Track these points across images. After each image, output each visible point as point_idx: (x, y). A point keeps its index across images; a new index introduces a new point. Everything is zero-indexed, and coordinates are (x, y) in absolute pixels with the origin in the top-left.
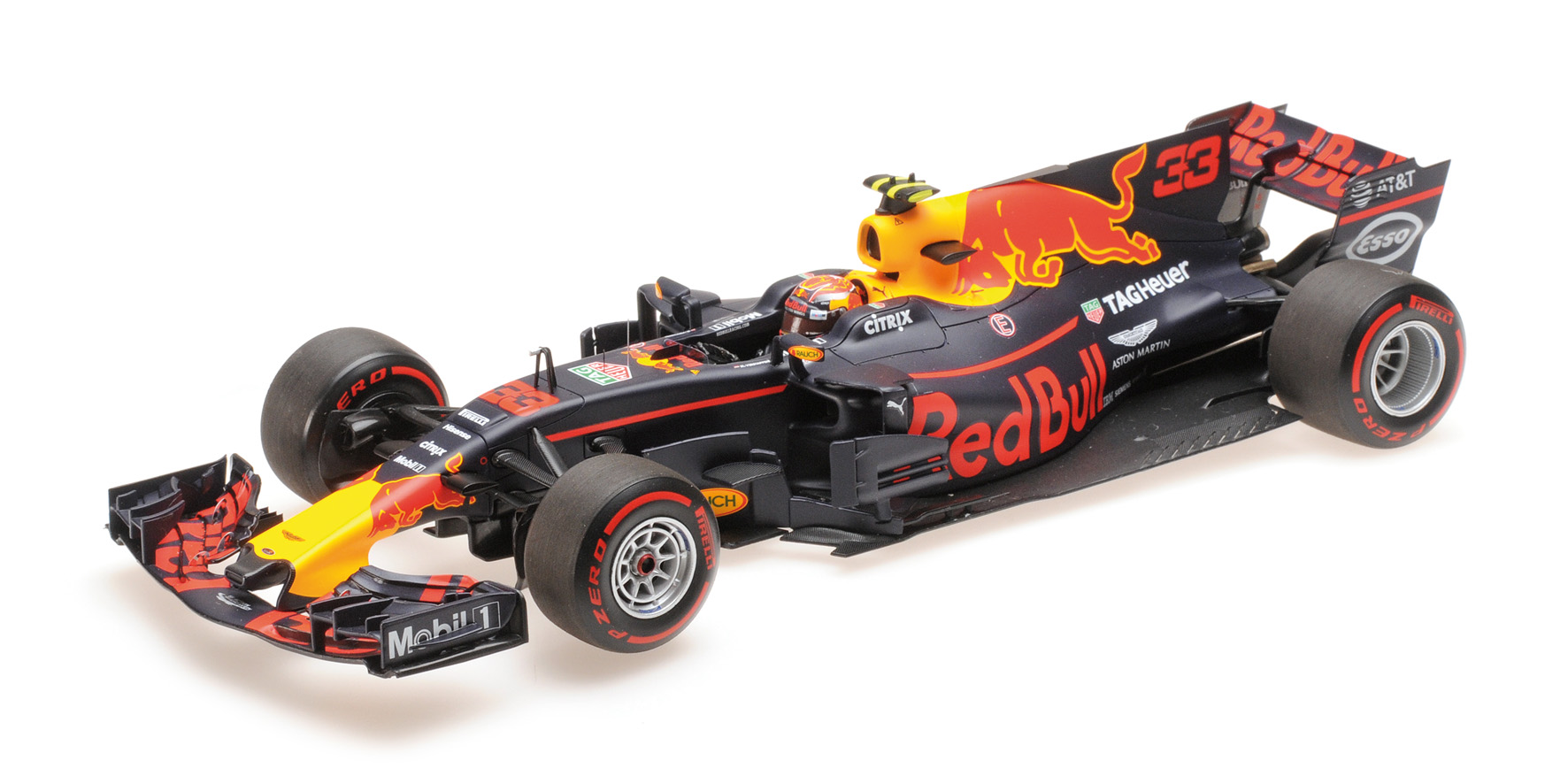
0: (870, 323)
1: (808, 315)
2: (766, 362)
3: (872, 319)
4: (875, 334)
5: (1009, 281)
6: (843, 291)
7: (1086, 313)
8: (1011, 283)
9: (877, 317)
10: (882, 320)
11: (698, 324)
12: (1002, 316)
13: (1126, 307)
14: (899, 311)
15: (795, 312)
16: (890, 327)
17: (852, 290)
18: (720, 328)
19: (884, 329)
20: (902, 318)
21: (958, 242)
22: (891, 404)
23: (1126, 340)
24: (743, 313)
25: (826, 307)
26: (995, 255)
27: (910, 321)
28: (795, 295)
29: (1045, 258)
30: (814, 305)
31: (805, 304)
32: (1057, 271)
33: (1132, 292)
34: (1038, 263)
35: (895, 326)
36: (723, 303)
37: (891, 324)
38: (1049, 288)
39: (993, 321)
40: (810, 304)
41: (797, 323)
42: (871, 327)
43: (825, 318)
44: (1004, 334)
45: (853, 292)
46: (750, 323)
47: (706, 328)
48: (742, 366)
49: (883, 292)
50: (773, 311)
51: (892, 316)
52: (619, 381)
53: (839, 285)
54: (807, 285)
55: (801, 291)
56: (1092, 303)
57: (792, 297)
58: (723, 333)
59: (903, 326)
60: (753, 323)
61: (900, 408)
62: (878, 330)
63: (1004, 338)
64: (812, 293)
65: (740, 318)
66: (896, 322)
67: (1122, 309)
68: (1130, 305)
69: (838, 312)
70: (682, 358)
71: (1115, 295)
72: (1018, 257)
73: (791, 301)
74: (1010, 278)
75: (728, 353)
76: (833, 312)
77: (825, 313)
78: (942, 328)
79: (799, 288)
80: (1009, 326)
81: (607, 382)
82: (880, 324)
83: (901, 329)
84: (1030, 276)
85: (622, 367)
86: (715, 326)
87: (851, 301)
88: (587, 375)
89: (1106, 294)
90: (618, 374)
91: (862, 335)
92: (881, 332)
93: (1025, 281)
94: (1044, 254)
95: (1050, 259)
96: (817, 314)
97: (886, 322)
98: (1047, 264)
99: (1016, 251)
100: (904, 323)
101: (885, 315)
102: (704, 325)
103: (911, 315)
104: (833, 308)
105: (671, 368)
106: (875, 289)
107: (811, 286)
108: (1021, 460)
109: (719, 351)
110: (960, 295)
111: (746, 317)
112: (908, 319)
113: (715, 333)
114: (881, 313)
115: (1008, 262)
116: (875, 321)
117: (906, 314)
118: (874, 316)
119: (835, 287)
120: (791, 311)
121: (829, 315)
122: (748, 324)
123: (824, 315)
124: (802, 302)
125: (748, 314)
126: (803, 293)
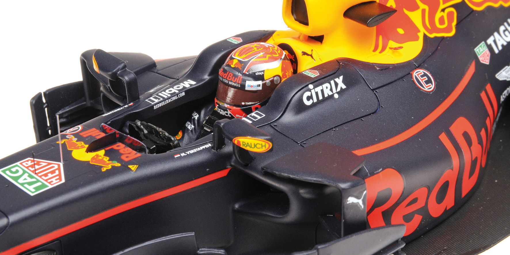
0: (308, 94)
1: (243, 86)
2: (207, 146)
3: (310, 90)
4: (314, 105)
5: (419, 34)
6: (276, 59)
7: (479, 57)
8: (421, 35)
9: (314, 88)
10: (319, 89)
11: (135, 98)
12: (422, 71)
13: (503, 46)
14: (333, 79)
15: (230, 83)
16: (326, 96)
17: (283, 57)
18: (157, 101)
19: (321, 98)
20: (336, 84)
21: (375, 2)
22: (351, 200)
23: (507, 75)
24: (178, 81)
25: (261, 78)
26: (406, 12)
27: (344, 87)
28: (229, 66)
29: (443, 10)
30: (250, 76)
31: (240, 74)
32: (453, 21)
33: (504, 31)
34: (439, 15)
35: (330, 93)
36: (158, 67)
37: (327, 92)
38: (449, 37)
39: (416, 77)
40: (244, 74)
41: (231, 93)
42: (309, 98)
43: (260, 88)
44: (426, 89)
45: (284, 59)
46: (186, 92)
47: (144, 101)
48: (183, 154)
49: (311, 56)
50: (207, 77)
51: (327, 85)
52: (50, 187)
53: (271, 53)
54: (240, 55)
55: (235, 61)
56: (481, 46)
57: (224, 66)
58: (160, 105)
59: (338, 93)
60: (188, 92)
61: (360, 202)
62: (315, 100)
63: (427, 94)
64: (245, 63)
65: (175, 87)
66: (331, 90)
67: (500, 48)
68: (505, 44)
69: (272, 81)
70: (120, 147)
71: (494, 37)
72: (424, 11)
73: (225, 71)
74: (419, 31)
75: (167, 134)
76: (268, 81)
77: (260, 83)
78: (373, 90)
79: (232, 59)
80: (429, 81)
81: (37, 189)
82: (317, 93)
83: (336, 96)
84: (434, 29)
85: (55, 165)
86: (151, 98)
87: (283, 69)
88: (16, 179)
89: (488, 37)
90: (50, 175)
91: (301, 108)
92: (319, 102)
93: (431, 33)
94: (442, 6)
95: (447, 11)
96: (252, 85)
97: (322, 91)
98: (445, 14)
99: (422, 6)
100: (339, 89)
101: (321, 84)
102: (142, 97)
103: (344, 82)
104: (268, 76)
105: (107, 164)
106: (304, 53)
107: (244, 56)
108: (448, 209)
109: (157, 133)
110: (380, 52)
111: (181, 86)
112: (342, 85)
113: (153, 107)
114: (317, 82)
115: (415, 17)
116: (313, 91)
117: (340, 80)
118: (311, 86)
119: (268, 56)
120: (226, 81)
121: (264, 85)
122: (183, 94)
123: (259, 86)
124: (237, 73)
125: (182, 81)
126: (236, 64)
